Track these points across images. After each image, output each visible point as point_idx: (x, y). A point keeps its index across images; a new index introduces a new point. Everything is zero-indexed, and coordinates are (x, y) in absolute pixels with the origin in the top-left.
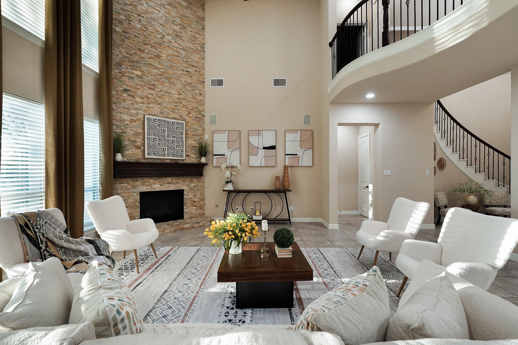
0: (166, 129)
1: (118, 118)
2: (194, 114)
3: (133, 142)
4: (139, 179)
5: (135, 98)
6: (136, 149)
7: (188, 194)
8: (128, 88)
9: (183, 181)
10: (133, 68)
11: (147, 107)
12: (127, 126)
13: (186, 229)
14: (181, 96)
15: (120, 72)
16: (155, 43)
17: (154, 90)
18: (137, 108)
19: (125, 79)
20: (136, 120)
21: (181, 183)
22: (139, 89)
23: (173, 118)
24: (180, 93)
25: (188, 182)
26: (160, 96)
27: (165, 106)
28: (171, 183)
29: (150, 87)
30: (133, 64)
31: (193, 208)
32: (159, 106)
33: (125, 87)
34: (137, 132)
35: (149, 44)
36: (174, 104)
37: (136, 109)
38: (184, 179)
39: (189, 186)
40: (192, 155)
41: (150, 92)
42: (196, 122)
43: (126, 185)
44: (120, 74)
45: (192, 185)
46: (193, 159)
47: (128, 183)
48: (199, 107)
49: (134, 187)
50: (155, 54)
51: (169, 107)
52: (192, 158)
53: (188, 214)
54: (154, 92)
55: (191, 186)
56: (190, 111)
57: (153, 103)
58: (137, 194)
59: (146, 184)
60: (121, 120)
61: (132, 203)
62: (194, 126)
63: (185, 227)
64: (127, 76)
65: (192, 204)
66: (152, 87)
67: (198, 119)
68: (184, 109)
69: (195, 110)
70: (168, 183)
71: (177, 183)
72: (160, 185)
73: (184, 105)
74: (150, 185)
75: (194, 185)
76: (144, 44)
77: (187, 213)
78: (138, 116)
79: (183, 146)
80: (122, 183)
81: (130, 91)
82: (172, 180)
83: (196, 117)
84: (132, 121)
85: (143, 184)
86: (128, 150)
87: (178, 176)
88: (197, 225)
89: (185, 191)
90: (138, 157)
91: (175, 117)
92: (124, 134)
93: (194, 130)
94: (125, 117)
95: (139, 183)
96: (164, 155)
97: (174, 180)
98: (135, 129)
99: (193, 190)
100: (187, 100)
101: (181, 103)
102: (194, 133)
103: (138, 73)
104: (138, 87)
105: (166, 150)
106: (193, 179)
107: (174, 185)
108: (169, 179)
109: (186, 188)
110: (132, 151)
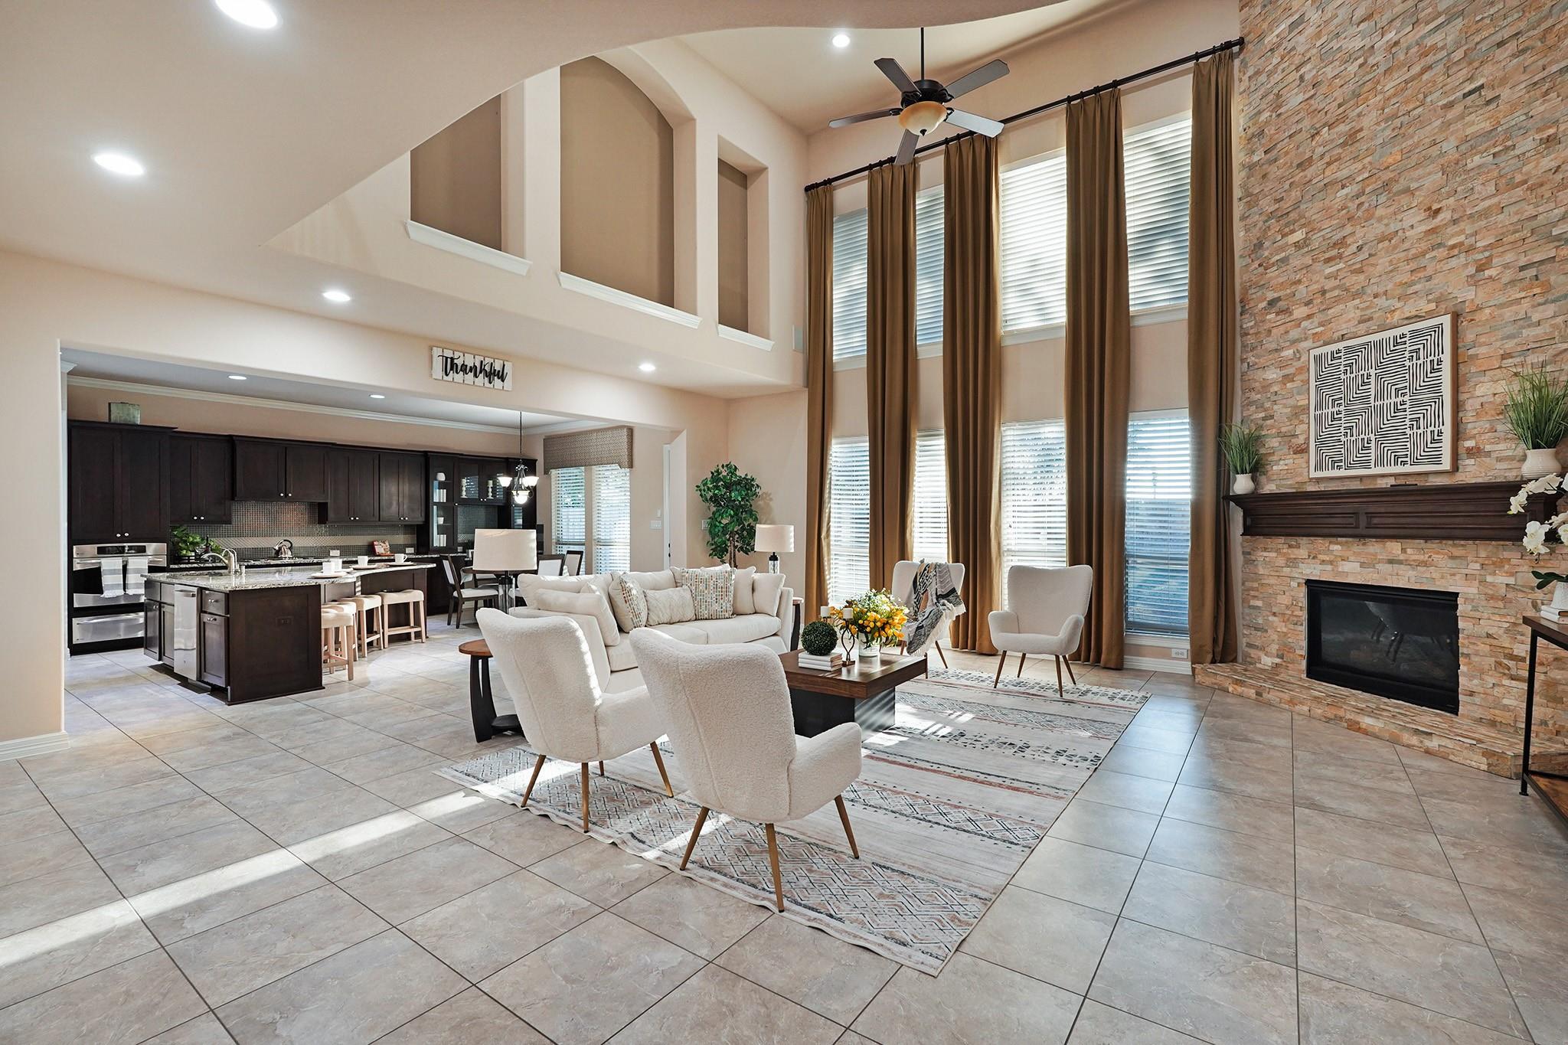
0: (1373, 372)
1: (1257, 384)
2: (1509, 257)
3: (1289, 438)
4: (1304, 541)
5: (1291, 314)
6: (1295, 456)
7: (1477, 615)
8: (1276, 295)
9: (1452, 558)
10: (1287, 230)
11: (1321, 324)
12: (1275, 398)
13: (1366, 732)
14: (1441, 216)
15: (1260, 265)
16: (1340, 106)
17: (1340, 256)
18: (1296, 337)
19: (1272, 273)
20: (1294, 375)
21: (1442, 563)
22: (1299, 282)
23: (1406, 322)
24: (1435, 207)
25: (1477, 566)
26: (1358, 266)
27: (1375, 289)
28: (1400, 562)
29: (1327, 255)
30: (1287, 220)
31: (1506, 682)
32: (1357, 301)
33: (1271, 295)
34: (1296, 407)
35: (1324, 126)
36: (1413, 265)
37: (1294, 342)
38: (1457, 552)
39: (1482, 582)
40: (1501, 446)
41: (1328, 271)
42: (1522, 290)
43: (1274, 555)
44: (1261, 269)
45: (1501, 579)
46: (1504, 465)
47: (1278, 551)
48: (1541, 209)
49: (1292, 562)
50: (1341, 141)
51: (1390, 286)
52: (1499, 460)
53: (1477, 700)
54: (1342, 265)
55: (1493, 584)
56: (1487, 254)
57: (1338, 300)
58: (1299, 583)
59: (1321, 557)
60: (1263, 387)
61: (1287, 607)
62: (1508, 314)
63: (1364, 726)
64: (1273, 265)
65: (1499, 664)
66: (1334, 252)
67: (1533, 272)
68: (1454, 262)
69: (1511, 238)
70: (1391, 562)
71: (1424, 564)
72: (1362, 565)
73: (1453, 247)
74: (1331, 562)
75: (1511, 581)
76: (1313, 137)
77: (1472, 694)
78: (1299, 359)
79: (1439, 416)
80: (1265, 549)
81: (1279, 299)
82: (1404, 550)
83: (1522, 268)
84: (1288, 378)
85: (1314, 558)
86: (1277, 463)
87: (1427, 538)
88: (1415, 740)
89: (1460, 600)
90: (1299, 479)
91: (1414, 313)
92: (1269, 422)
93: (1510, 329)
94: (1272, 374)
95: (1302, 553)
96: (1366, 465)
97: (1409, 551)
98: (1291, 402)
99: (1501, 604)
100: (1471, 216)
101: (1440, 245)
102: (1510, 345)
103: (1299, 236)
104: (1298, 277)
105: (1373, 445)
106: (1506, 555)
107: (1413, 569)
108: (1394, 547)
109: (1466, 590)
110: (1287, 462)
